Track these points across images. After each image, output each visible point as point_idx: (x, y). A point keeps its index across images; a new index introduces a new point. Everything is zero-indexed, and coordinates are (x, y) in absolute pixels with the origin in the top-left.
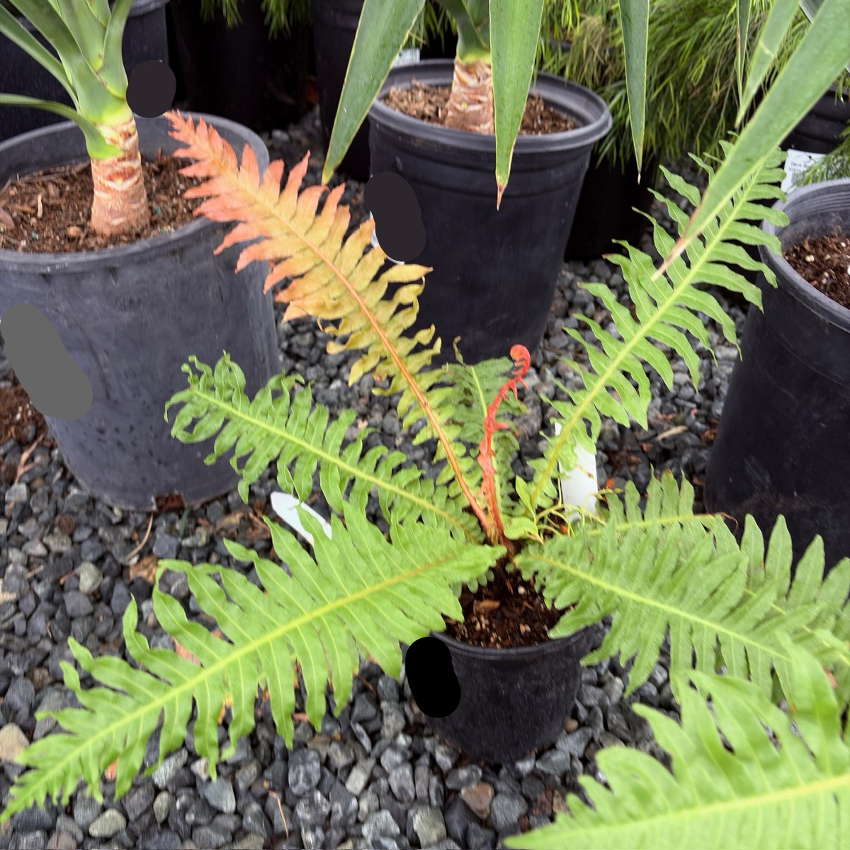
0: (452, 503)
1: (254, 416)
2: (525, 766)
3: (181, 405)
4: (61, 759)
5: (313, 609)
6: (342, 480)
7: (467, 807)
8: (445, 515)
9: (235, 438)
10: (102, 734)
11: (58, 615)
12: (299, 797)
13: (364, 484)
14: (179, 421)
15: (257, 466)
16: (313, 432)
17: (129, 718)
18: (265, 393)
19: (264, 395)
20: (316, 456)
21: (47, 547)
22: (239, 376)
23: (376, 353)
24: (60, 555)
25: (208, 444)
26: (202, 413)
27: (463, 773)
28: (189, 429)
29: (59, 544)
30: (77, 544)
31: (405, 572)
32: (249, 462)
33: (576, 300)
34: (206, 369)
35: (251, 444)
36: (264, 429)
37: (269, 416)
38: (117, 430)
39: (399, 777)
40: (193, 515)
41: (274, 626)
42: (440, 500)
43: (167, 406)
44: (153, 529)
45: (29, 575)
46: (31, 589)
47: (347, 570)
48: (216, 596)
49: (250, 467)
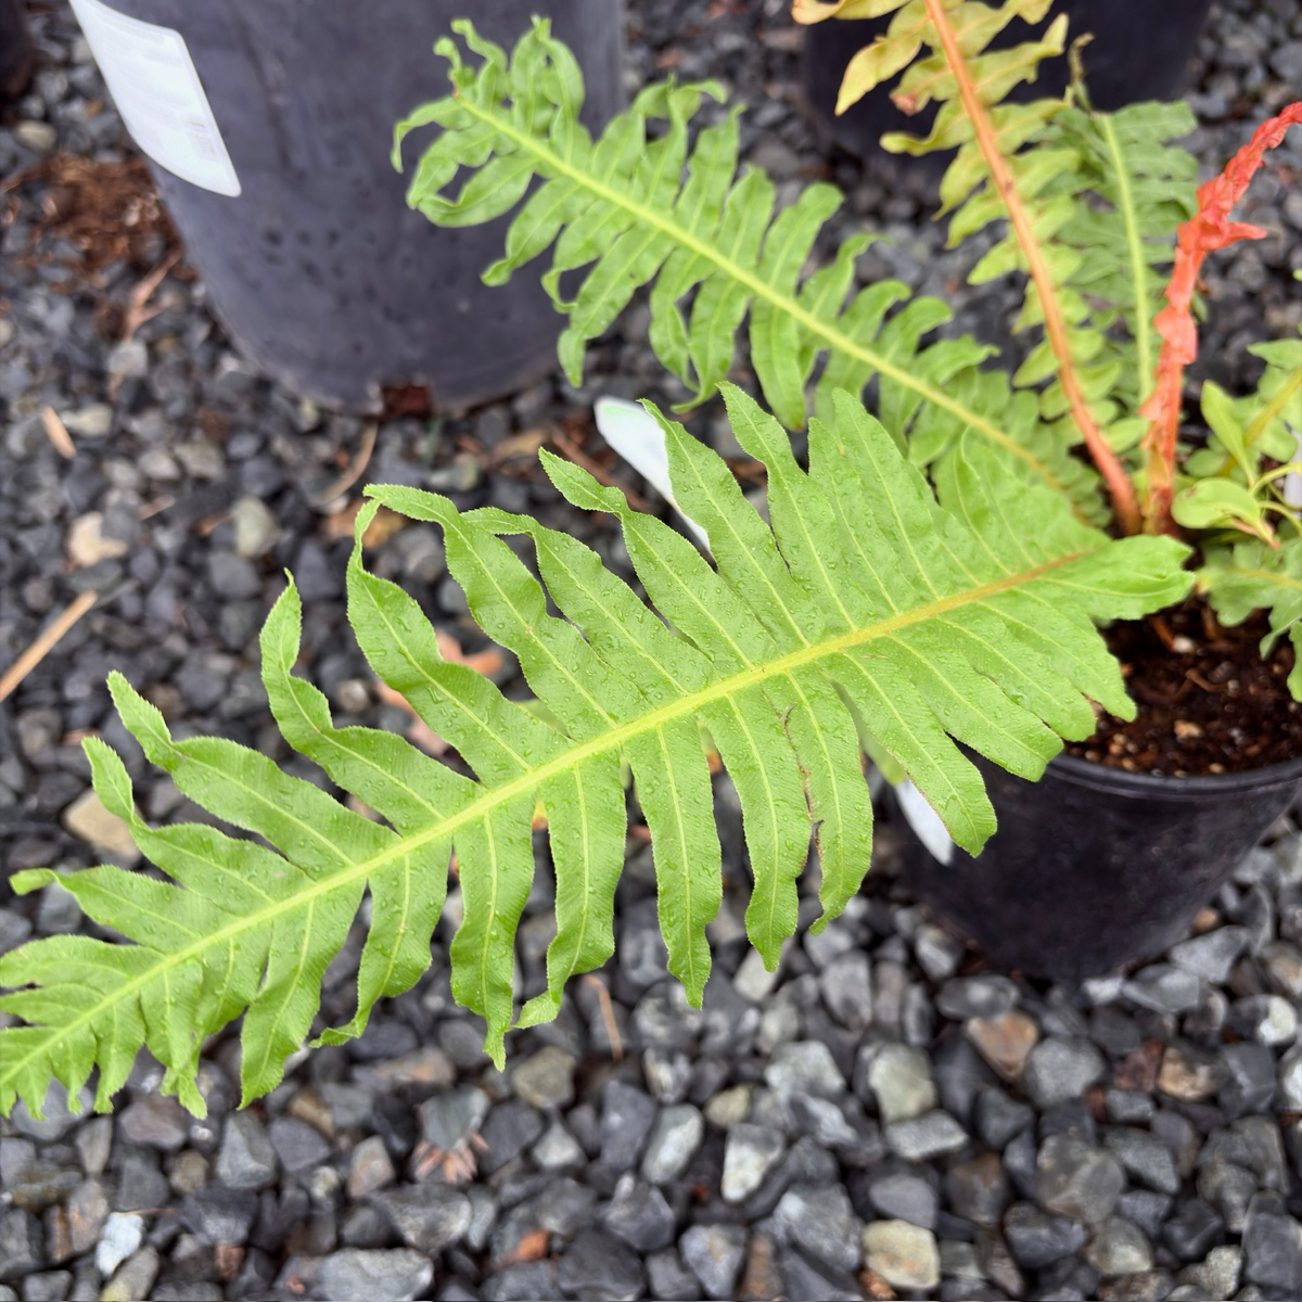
0: (1047, 431)
1: (601, 175)
2: (1104, 989)
3: (432, 132)
4: (89, 1003)
5: (768, 656)
6: (804, 353)
7: (980, 1058)
8: (1030, 457)
9: (556, 226)
10: (201, 945)
11: (198, 591)
12: (644, 991)
13: (850, 367)
14: (428, 172)
15: (604, 298)
16: (737, 229)
17: (274, 910)
18: (627, 125)
19: (626, 128)
20: (743, 288)
21: (179, 463)
22: (568, 76)
23: (908, 33)
24: (201, 481)
25: (493, 235)
26: (482, 157)
27: (979, 992)
28: (451, 191)
29: (202, 460)
30: (232, 463)
31: (980, 582)
32: (587, 286)
33: (1228, 58)
34: (491, 52)
35: (591, 245)
36: (624, 211)
37: (636, 180)
38: (304, 238)
39: (845, 980)
40: (451, 430)
41: (671, 692)
42: (1024, 421)
43: (401, 130)
44: (377, 449)
45: (147, 511)
46: (150, 541)
47: (847, 565)
48: (519, 599)
49: (588, 301)
